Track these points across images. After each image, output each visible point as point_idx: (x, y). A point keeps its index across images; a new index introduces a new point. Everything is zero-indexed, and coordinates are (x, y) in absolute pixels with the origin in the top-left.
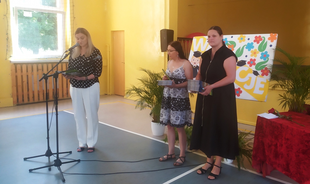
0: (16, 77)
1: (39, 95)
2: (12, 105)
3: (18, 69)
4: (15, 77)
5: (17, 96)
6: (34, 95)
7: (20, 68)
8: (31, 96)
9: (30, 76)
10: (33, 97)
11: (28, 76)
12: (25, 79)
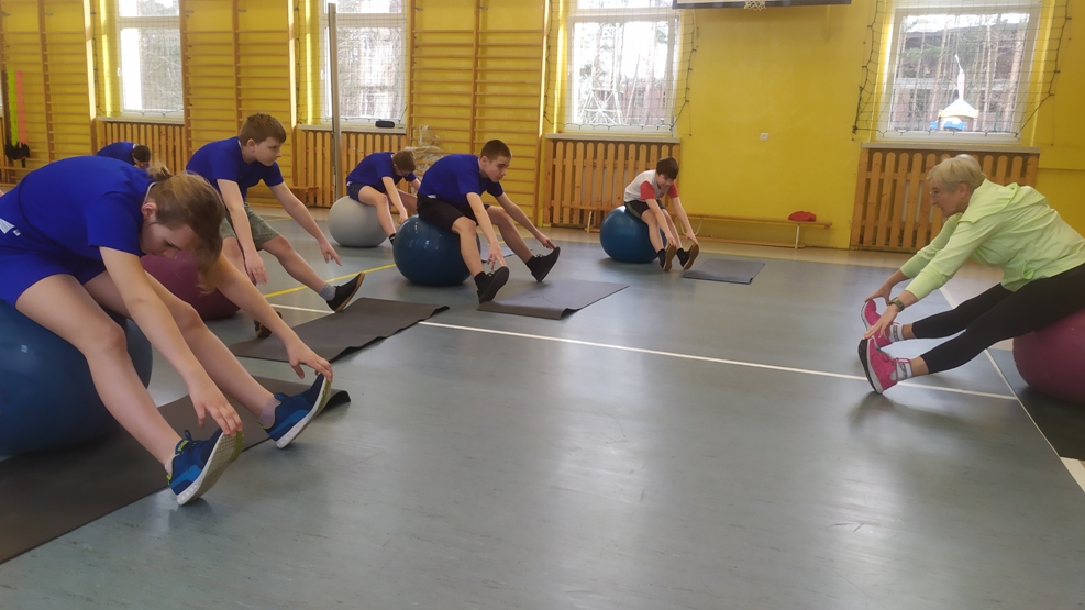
0: (868, 181)
1: (915, 232)
2: (847, 247)
3: (874, 164)
4: (863, 182)
5: (863, 228)
6: (902, 232)
7: (880, 162)
8: (895, 233)
9: (900, 182)
10: (901, 238)
11: (895, 182)
12: (887, 189)
